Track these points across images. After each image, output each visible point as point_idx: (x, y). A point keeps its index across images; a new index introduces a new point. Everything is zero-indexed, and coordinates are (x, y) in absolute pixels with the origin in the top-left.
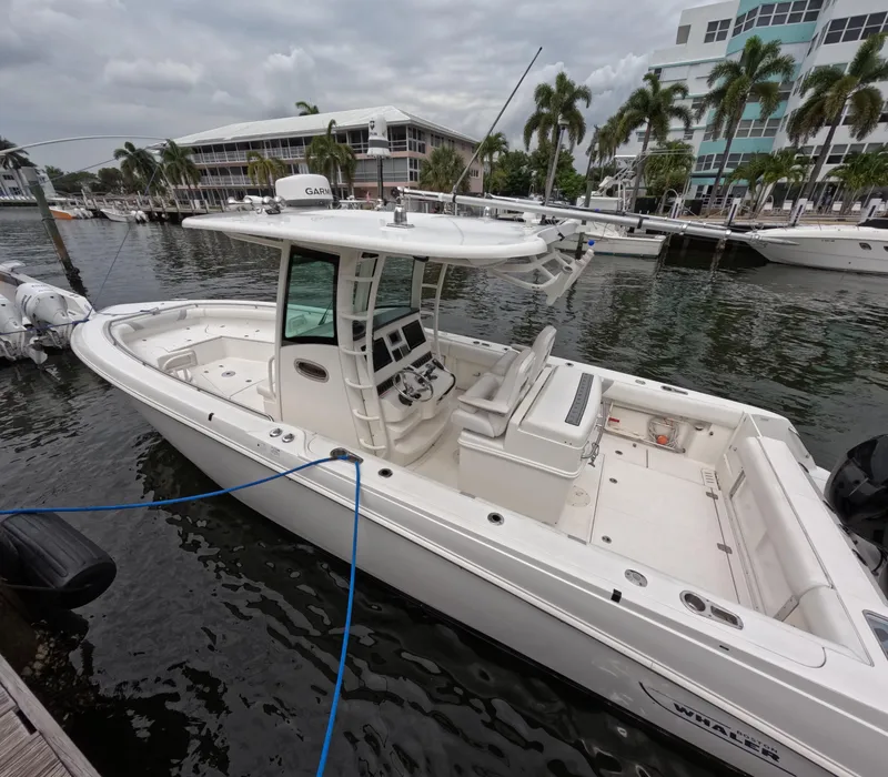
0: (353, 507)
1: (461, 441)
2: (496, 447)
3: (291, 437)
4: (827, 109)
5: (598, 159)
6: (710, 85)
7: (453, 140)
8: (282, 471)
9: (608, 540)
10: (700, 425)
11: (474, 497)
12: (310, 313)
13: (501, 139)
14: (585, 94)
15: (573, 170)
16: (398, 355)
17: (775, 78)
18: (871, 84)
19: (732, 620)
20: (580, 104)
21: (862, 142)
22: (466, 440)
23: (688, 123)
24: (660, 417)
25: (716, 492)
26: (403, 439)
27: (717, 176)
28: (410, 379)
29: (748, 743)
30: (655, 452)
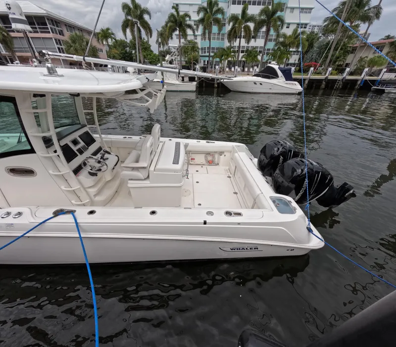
0: (78, 236)
1: (129, 185)
2: (147, 183)
3: (20, 214)
4: (237, 32)
5: (162, 46)
6: (198, 15)
7: (81, 29)
8: (20, 235)
9: (200, 205)
10: (221, 153)
11: (141, 208)
12: (8, 137)
13: (110, 31)
14: (147, 12)
15: (152, 51)
16: (81, 151)
17: (219, 16)
18: (248, 24)
19: (239, 214)
20: (146, 17)
21: (249, 45)
22: (131, 184)
23: (194, 32)
24: (208, 153)
25: (230, 175)
26: (98, 193)
27: (209, 56)
28: (92, 162)
29: (251, 249)
30: (210, 168)
